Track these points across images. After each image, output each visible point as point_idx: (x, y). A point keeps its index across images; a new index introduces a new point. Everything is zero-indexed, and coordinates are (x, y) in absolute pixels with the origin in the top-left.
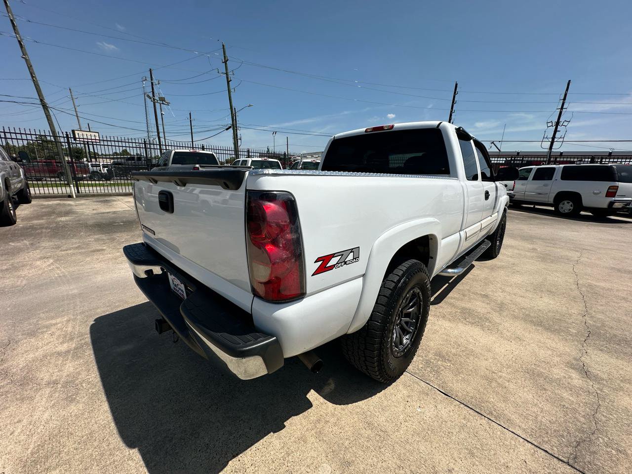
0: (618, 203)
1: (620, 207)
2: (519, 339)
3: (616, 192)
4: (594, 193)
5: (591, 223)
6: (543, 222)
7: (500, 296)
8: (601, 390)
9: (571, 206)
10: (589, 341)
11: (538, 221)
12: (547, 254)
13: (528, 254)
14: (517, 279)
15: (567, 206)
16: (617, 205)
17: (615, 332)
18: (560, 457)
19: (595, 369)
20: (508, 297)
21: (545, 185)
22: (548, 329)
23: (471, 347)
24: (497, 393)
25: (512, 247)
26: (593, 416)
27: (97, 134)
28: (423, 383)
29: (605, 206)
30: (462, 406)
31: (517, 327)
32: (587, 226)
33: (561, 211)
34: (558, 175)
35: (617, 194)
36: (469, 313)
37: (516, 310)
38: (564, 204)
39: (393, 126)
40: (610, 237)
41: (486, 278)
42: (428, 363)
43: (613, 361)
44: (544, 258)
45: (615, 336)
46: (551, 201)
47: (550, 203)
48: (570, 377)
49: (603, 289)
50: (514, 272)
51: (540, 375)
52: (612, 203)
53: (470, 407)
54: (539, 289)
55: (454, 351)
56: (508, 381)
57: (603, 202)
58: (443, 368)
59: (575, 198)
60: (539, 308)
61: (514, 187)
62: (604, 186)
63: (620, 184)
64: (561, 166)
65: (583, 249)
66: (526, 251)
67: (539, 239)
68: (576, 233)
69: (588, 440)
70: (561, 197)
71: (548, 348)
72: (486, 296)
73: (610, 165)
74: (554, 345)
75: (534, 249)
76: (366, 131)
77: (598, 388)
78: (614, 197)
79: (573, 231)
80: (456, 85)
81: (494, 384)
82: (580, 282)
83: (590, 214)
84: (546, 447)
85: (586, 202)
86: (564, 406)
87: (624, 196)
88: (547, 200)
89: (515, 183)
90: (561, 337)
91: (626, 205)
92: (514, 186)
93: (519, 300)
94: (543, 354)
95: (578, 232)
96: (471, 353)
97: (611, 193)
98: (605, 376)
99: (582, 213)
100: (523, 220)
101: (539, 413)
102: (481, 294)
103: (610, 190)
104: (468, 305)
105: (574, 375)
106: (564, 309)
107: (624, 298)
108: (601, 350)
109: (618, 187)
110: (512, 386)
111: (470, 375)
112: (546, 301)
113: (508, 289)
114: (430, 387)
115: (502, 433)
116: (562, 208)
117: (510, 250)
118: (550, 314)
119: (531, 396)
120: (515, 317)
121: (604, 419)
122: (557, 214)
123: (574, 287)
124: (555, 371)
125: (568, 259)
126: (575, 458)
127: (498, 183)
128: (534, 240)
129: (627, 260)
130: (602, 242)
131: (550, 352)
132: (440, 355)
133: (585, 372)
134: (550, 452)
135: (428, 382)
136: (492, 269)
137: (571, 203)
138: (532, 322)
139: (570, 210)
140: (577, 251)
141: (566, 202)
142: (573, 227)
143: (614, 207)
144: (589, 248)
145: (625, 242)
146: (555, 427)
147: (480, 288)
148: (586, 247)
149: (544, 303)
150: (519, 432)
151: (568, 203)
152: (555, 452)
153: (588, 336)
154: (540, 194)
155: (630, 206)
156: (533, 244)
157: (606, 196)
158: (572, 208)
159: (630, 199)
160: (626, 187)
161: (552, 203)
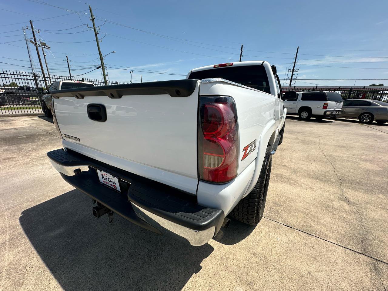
1: (329, 114)
2: (311, 188)
3: (327, 106)
4: (317, 107)
6: (296, 123)
7: (291, 165)
8: (359, 210)
10: (342, 185)
11: (292, 123)
12: (304, 140)
13: (296, 141)
14: (295, 155)
15: (305, 115)
16: (328, 113)
17: (351, 178)
18: (358, 251)
19: (352, 200)
20: (296, 165)
21: (294, 104)
22: (322, 180)
23: (289, 196)
24: (314, 221)
25: (286, 138)
26: (361, 225)
28: (273, 222)
29: (323, 114)
30: (299, 232)
31: (307, 182)
32: (316, 125)
33: (302, 117)
34: (300, 98)
35: (328, 107)
36: (281, 177)
37: (303, 172)
39: (232, 64)
40: (328, 130)
41: (281, 156)
42: (271, 209)
43: (357, 193)
44: (304, 142)
45: (352, 180)
46: (297, 112)
48: (343, 206)
49: (336, 156)
50: (293, 151)
51: (329, 206)
52: (325, 112)
53: (304, 231)
54: (309, 159)
55: (282, 200)
56: (316, 213)
57: (321, 112)
58: (280, 211)
59: (308, 110)
60: (313, 169)
62: (321, 103)
63: (329, 102)
64: (301, 92)
65: (320, 137)
66: (294, 139)
67: (297, 132)
68: (312, 129)
69: (365, 238)
70: (302, 109)
71: (327, 191)
72: (285, 166)
73: (324, 92)
74: (328, 189)
75: (297, 138)
76: (214, 67)
77: (357, 209)
78: (326, 109)
80: (242, 46)
81: (310, 216)
82: (325, 154)
83: (315, 118)
84: (349, 247)
85: (313, 112)
86: (347, 222)
87: (330, 108)
88: (295, 111)
90: (330, 184)
91: (331, 113)
93: (302, 166)
94: (326, 194)
96: (291, 200)
97: (325, 107)
98: (357, 202)
99: (311, 118)
101: (338, 229)
102: (282, 165)
103: (324, 105)
104: (278, 172)
105: (344, 204)
106: (324, 169)
107: (347, 161)
108: (350, 189)
110: (318, 215)
111: (296, 212)
112: (314, 165)
113: (294, 161)
114: (278, 224)
115: (326, 244)
116: (302, 115)
117: (286, 139)
118: (319, 172)
119: (330, 220)
120: (304, 176)
121: (367, 225)
122: (300, 119)
123: (323, 156)
124: (335, 203)
125: (315, 142)
126: (364, 250)
128: (295, 133)
129: (340, 141)
130: (326, 132)
131: (328, 193)
132: (275, 203)
133: (349, 202)
134: (352, 249)
135: (276, 221)
136: (282, 150)
137: (307, 113)
138: (313, 178)
139: (306, 116)
140: (317, 138)
141: (304, 112)
142: (310, 125)
143: (326, 114)
144: (322, 136)
145: (335, 132)
146: (348, 234)
147: (280, 162)
148: (320, 136)
149: (314, 167)
150: (333, 241)
151: (305, 113)
152: (354, 249)
153: (341, 182)
154: (291, 108)
155: (333, 113)
156: (295, 135)
157: (323, 109)
158: (307, 115)
159: (333, 110)
160: (331, 103)
161: (297, 114)
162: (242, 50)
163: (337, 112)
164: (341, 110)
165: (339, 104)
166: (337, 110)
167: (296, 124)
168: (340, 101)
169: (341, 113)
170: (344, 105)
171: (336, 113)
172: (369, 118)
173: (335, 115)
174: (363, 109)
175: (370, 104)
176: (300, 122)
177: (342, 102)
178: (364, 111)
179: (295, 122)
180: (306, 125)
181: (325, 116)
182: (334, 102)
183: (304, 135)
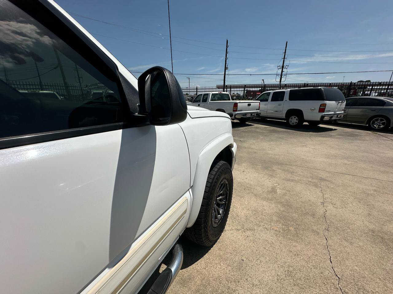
0: (327, 117)
1: (328, 119)
3: (325, 109)
4: (311, 110)
5: (310, 133)
9: (297, 120)
15: (294, 120)
16: (326, 118)
21: (279, 105)
29: (319, 119)
32: (310, 137)
33: (291, 123)
34: (287, 97)
35: (326, 110)
38: (292, 119)
46: (284, 116)
47: (283, 118)
52: (323, 117)
57: (317, 116)
59: (298, 113)
61: (259, 107)
62: (317, 104)
63: (327, 102)
64: (288, 90)
66: (265, 199)
70: (291, 113)
73: (319, 87)
78: (324, 112)
79: (303, 146)
80: (227, 41)
85: (306, 117)
87: (329, 111)
88: (281, 116)
89: (260, 104)
92: (259, 106)
95: (306, 146)
97: (322, 110)
100: (266, 136)
103: (321, 107)
109: (326, 104)
116: (291, 121)
122: (288, 126)
128: (274, 168)
130: (330, 161)
137: (297, 118)
139: (296, 123)
140: (316, 186)
143: (324, 120)
151: (295, 117)
154: (276, 111)
155: (334, 118)
157: (319, 112)
159: (333, 113)
160: (330, 104)
161: (284, 118)
162: (227, 46)
163: (339, 116)
164: (343, 112)
165: (341, 105)
166: (338, 112)
167: (280, 138)
168: (343, 100)
169: (343, 117)
170: (346, 105)
171: (337, 117)
172: (383, 124)
173: (335, 120)
174: (373, 110)
175: (383, 103)
176: (287, 132)
178: (374, 113)
179: (281, 132)
180: (295, 140)
181: (322, 121)
182: (334, 102)
183: (289, 176)
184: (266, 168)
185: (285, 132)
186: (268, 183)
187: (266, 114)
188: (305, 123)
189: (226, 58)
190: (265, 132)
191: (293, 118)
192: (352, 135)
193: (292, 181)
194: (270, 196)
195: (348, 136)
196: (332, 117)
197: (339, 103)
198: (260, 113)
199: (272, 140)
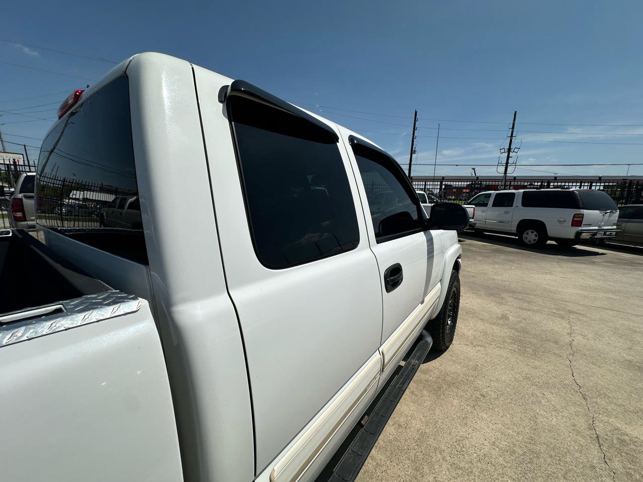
0: (586, 234)
1: (588, 237)
3: (582, 221)
4: (558, 221)
5: (559, 256)
9: (536, 236)
11: (503, 257)
12: (524, 330)
13: (498, 332)
15: (531, 236)
16: (585, 236)
21: (506, 213)
27: (22, 155)
29: (572, 236)
33: (526, 241)
34: (518, 201)
35: (583, 223)
38: (527, 234)
40: (591, 282)
44: (521, 341)
46: (514, 229)
47: (512, 232)
52: (579, 234)
57: (569, 232)
59: (539, 226)
61: (474, 215)
62: (568, 214)
63: (585, 212)
64: (520, 191)
65: (570, 312)
66: (494, 324)
67: (509, 291)
68: (548, 277)
70: (525, 225)
73: (573, 189)
75: (504, 317)
78: (580, 226)
79: (546, 273)
80: (416, 112)
83: (555, 243)
85: (551, 232)
87: (590, 225)
88: (510, 228)
89: (474, 211)
91: (593, 235)
92: (474, 213)
95: (550, 273)
97: (577, 221)
100: (486, 257)
103: (575, 219)
109: (583, 214)
116: (526, 238)
122: (522, 245)
125: (557, 343)
127: (434, 233)
128: (503, 296)
129: (638, 338)
130: (586, 293)
137: (535, 233)
139: (535, 240)
140: (563, 318)
143: (581, 237)
144: (575, 308)
148: (571, 307)
151: (532, 232)
154: (501, 222)
155: (598, 236)
156: (501, 304)
157: (572, 226)
158: (537, 238)
159: (596, 228)
160: (591, 214)
161: (515, 232)
162: (415, 120)
163: (608, 233)
164: (615, 227)
165: (610, 216)
166: (605, 228)
167: (510, 261)
168: (613, 209)
169: (615, 235)
170: (620, 217)
171: (605, 234)
173: (602, 239)
176: (520, 253)
177: (616, 210)
179: (510, 252)
180: (534, 265)
181: (578, 239)
182: (597, 212)
183: (525, 305)
184: (492, 295)
185: (517, 253)
186: (497, 310)
187: (484, 226)
188: (549, 242)
189: (413, 137)
190: (484, 251)
191: (530, 232)
192: (631, 263)
193: (529, 310)
194: (501, 322)
195: (625, 264)
196: (595, 234)
197: (606, 213)
198: (475, 224)
199: (497, 263)
